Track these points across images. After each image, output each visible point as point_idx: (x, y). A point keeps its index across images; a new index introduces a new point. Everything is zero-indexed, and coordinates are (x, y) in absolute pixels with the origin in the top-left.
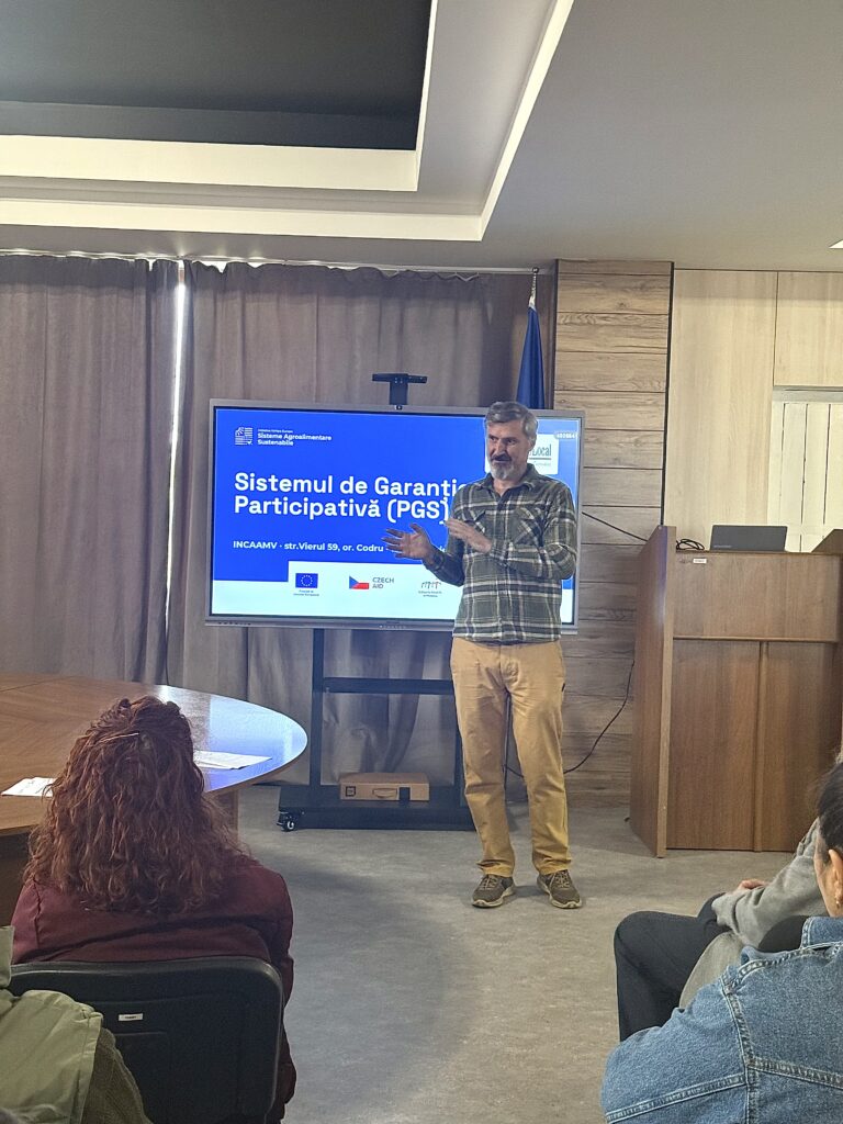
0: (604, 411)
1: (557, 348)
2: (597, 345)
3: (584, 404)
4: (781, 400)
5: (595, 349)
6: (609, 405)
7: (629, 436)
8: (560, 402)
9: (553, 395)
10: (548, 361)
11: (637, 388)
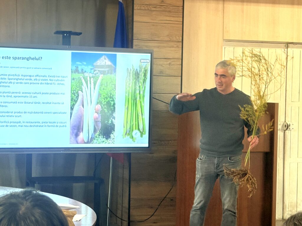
0: (155, 49)
1: (134, 20)
2: (152, 19)
3: (147, 46)
6: (158, 47)
8: (136, 45)
9: (133, 42)
11: (170, 39)
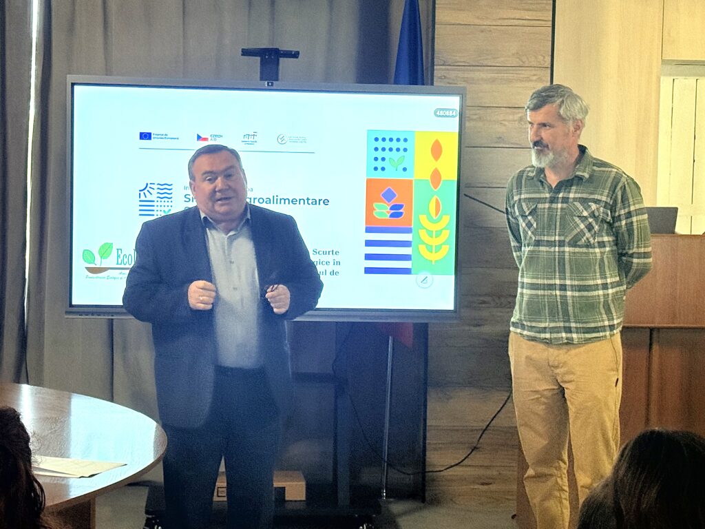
0: (486, 87)
1: (436, 21)
2: (478, 18)
3: (466, 80)
4: (670, 75)
5: (477, 22)
6: (493, 81)
7: (514, 114)
8: (440, 78)
9: (433, 70)
10: (427, 34)
11: (521, 63)
